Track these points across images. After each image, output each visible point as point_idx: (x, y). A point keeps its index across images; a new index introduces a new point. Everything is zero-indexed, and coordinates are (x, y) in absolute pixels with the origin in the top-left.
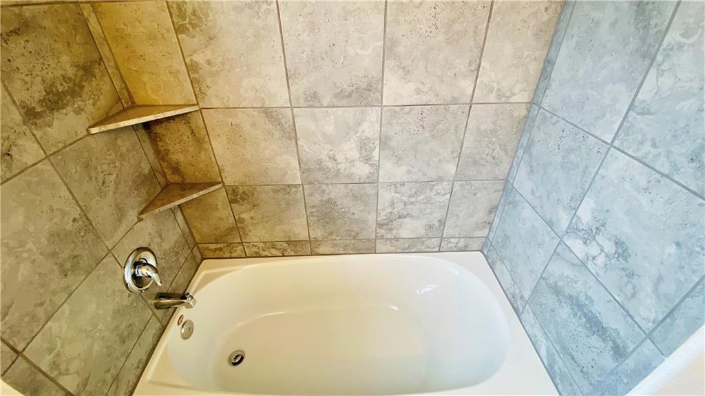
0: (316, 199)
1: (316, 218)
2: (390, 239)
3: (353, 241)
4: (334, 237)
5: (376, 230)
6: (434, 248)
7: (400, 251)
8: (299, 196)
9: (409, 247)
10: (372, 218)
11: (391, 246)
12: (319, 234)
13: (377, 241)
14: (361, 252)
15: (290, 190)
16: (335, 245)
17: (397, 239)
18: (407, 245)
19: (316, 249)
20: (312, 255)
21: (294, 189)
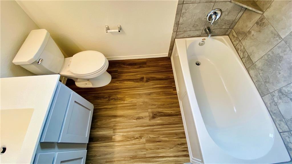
0: (278, 51)
1: (267, 58)
2: (274, 101)
3: (263, 83)
4: (261, 72)
5: (276, 90)
6: (281, 129)
7: (269, 110)
8: (275, 43)
9: (274, 113)
10: (282, 84)
11: (270, 103)
12: (259, 65)
13: (270, 94)
14: (259, 90)
15: (276, 37)
16: (256, 76)
17: (276, 104)
18: (275, 112)
19: (250, 69)
20: (247, 69)
21: (278, 38)
